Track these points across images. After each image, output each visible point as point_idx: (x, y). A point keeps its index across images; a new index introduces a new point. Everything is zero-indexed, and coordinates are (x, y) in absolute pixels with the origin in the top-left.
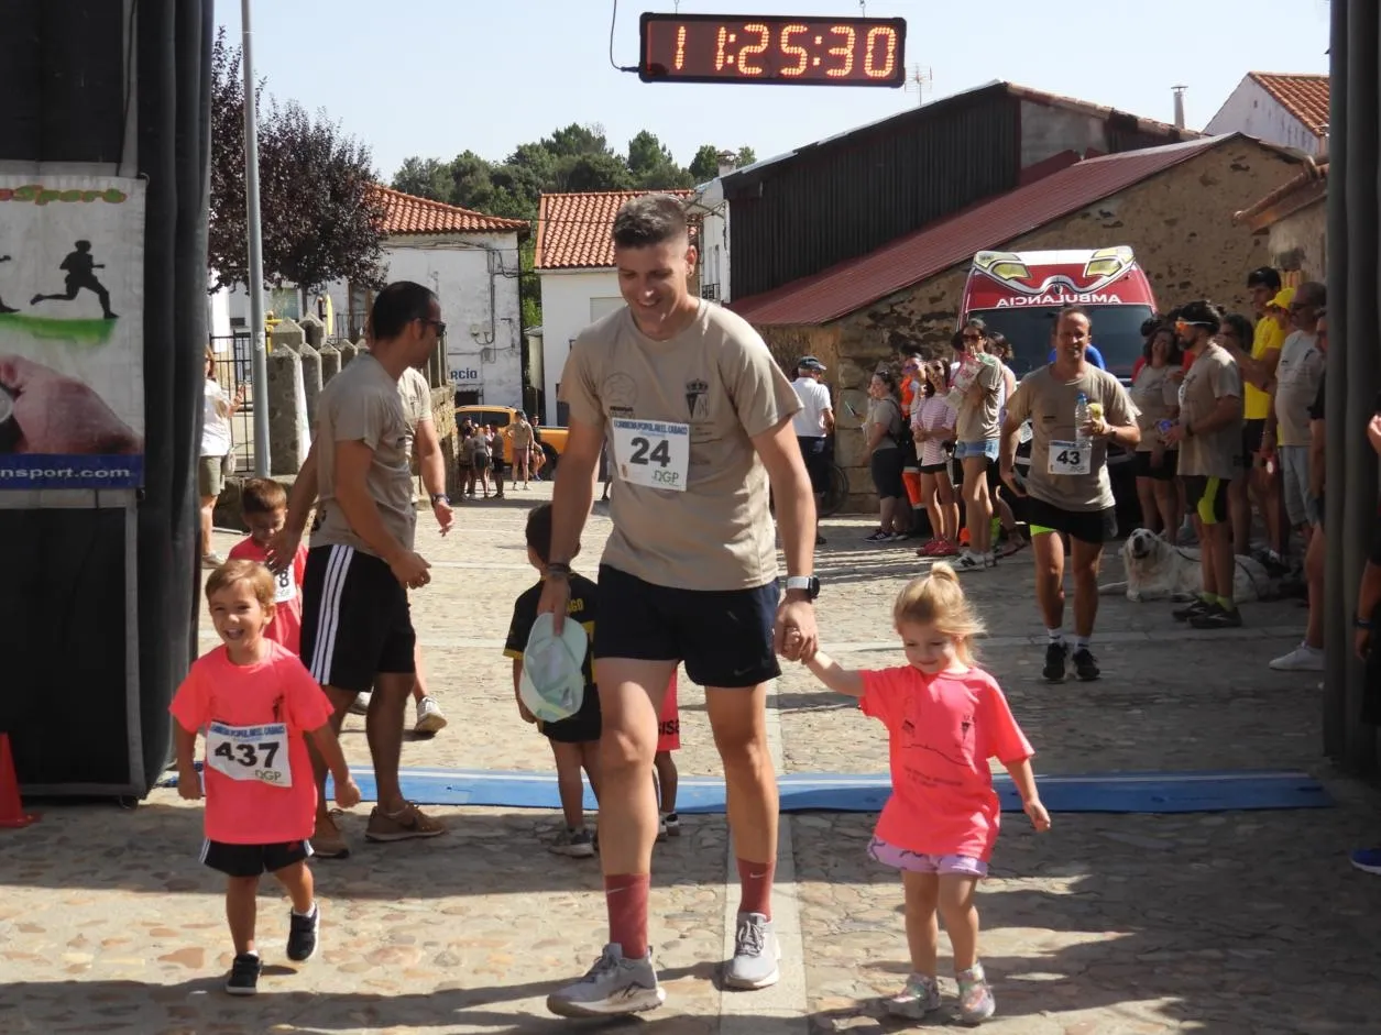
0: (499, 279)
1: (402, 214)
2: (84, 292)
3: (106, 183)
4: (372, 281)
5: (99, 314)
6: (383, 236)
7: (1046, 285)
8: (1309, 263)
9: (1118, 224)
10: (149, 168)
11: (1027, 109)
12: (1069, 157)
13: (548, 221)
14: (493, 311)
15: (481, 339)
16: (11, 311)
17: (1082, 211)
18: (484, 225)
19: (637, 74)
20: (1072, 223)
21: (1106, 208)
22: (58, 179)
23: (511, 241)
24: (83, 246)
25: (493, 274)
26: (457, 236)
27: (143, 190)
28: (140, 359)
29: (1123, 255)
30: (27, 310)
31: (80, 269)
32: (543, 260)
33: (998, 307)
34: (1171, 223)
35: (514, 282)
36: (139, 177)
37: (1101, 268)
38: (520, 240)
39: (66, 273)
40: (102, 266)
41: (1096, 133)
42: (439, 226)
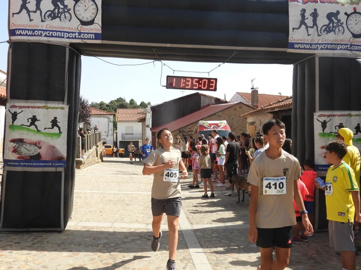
0: (110, 123)
1: (94, 111)
2: (55, 127)
3: (61, 105)
4: (89, 123)
5: (58, 132)
6: (91, 115)
7: (212, 127)
8: (257, 124)
9: (221, 116)
10: (69, 103)
11: (202, 97)
12: (209, 105)
13: (118, 113)
14: (109, 128)
15: (106, 133)
16: (40, 131)
17: (215, 114)
18: (107, 114)
19: (166, 87)
20: (213, 116)
21: (219, 114)
22: (51, 104)
23: (112, 116)
24: (55, 118)
25: (109, 122)
26: (103, 115)
27: (68, 107)
28: (66, 141)
29: (225, 122)
30: (43, 131)
31: (54, 123)
32: (118, 120)
33: (204, 130)
34: (229, 116)
35: (112, 124)
36: (67, 105)
37: (221, 124)
38: (113, 116)
39: (52, 123)
40: (59, 122)
41: (213, 101)
42: (100, 114)
